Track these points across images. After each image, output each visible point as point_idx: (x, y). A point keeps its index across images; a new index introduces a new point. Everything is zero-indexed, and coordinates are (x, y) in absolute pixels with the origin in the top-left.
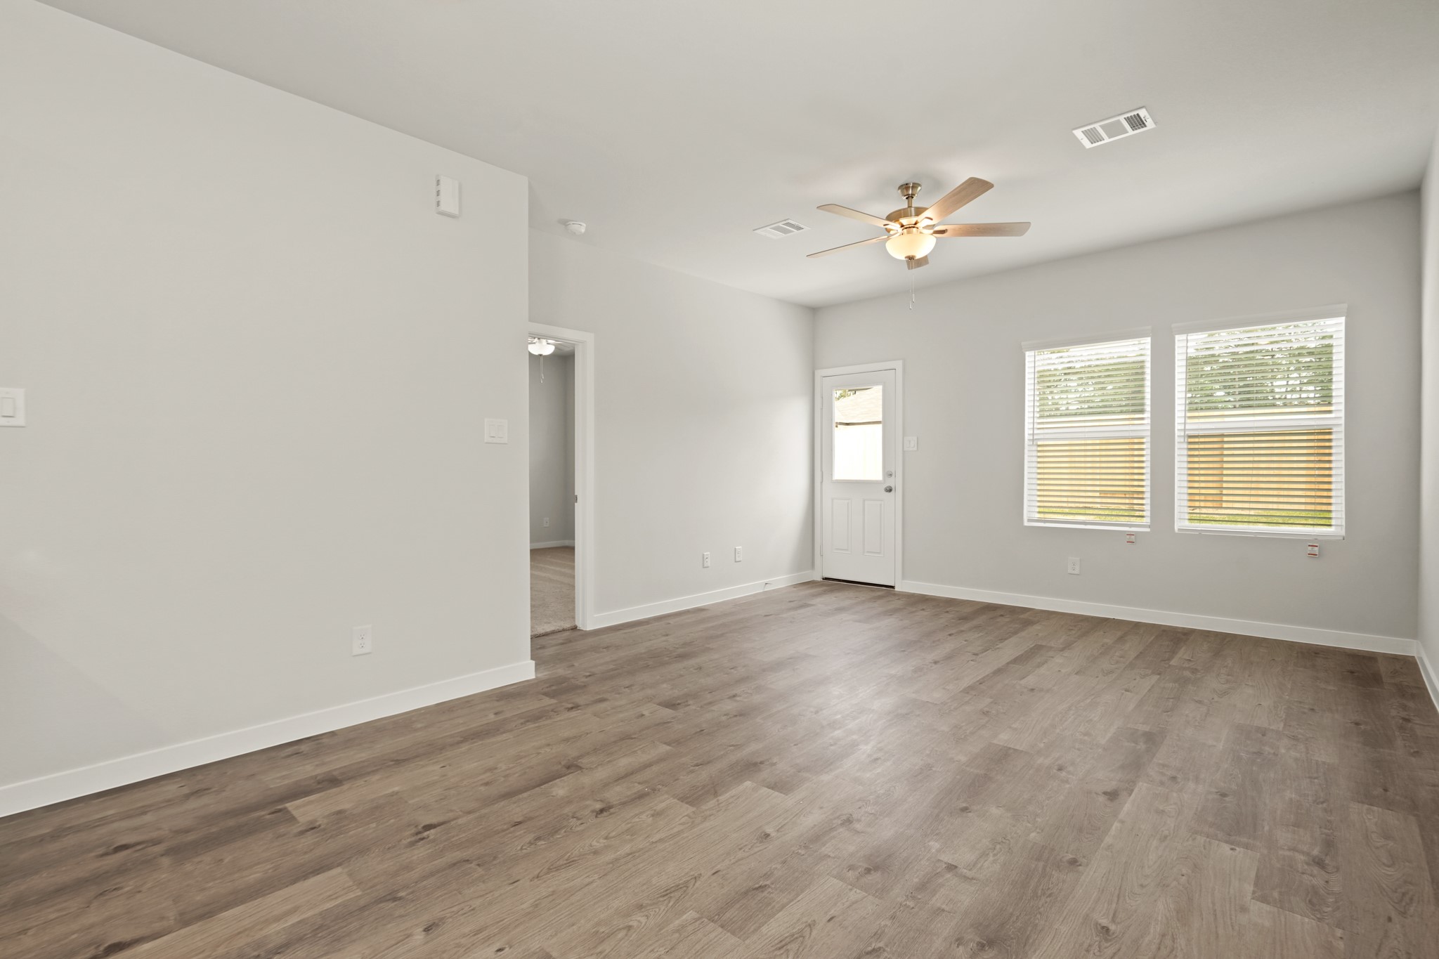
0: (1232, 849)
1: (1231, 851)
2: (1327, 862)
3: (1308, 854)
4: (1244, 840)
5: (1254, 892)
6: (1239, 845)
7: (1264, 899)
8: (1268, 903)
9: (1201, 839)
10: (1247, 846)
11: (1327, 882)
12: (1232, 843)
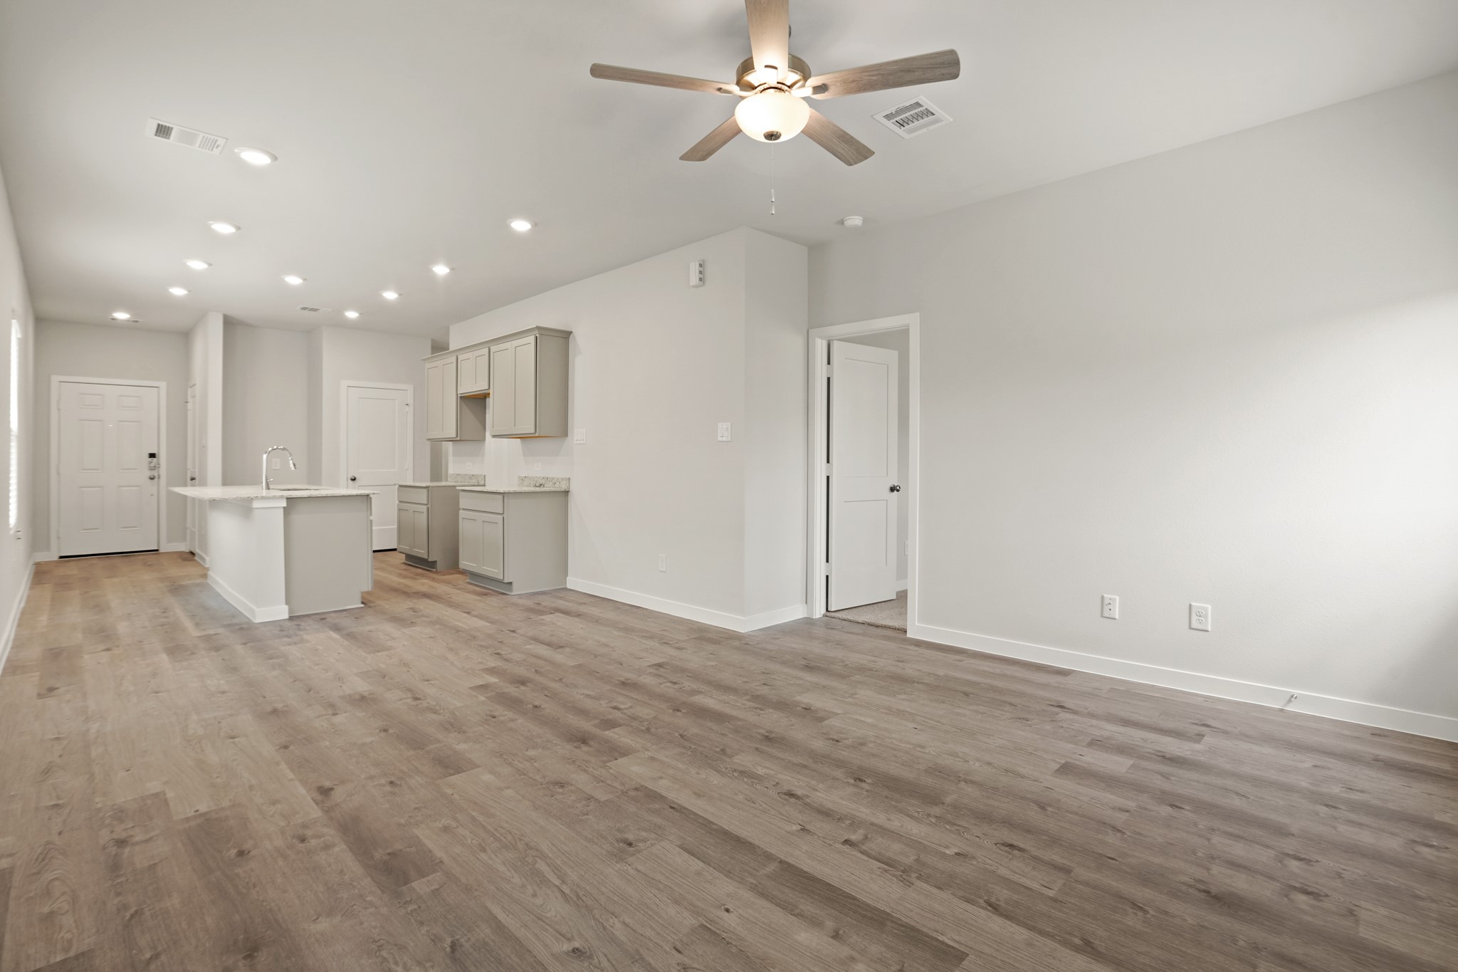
0: (197, 811)
1: (197, 809)
2: (115, 848)
3: (134, 844)
4: (193, 823)
5: (165, 795)
6: (194, 817)
7: (156, 795)
8: (152, 795)
9: (226, 803)
10: (188, 819)
11: (112, 832)
12: (201, 815)
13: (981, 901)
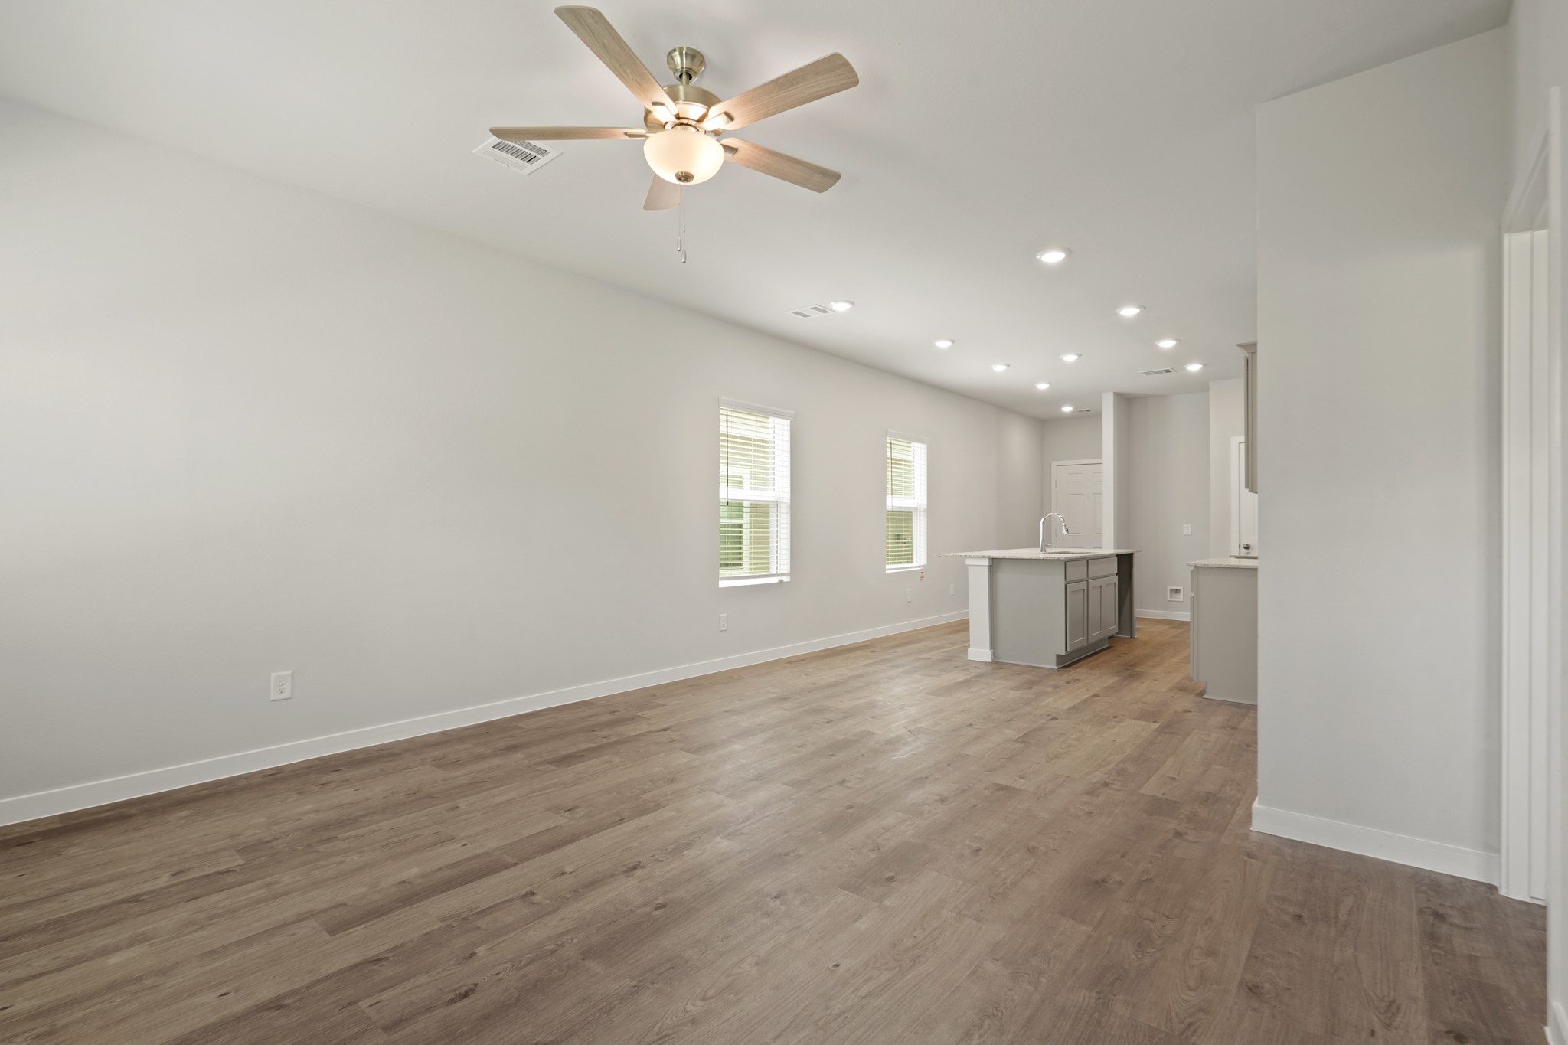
13: (389, 955)
